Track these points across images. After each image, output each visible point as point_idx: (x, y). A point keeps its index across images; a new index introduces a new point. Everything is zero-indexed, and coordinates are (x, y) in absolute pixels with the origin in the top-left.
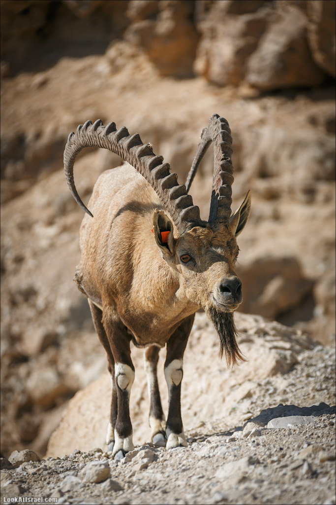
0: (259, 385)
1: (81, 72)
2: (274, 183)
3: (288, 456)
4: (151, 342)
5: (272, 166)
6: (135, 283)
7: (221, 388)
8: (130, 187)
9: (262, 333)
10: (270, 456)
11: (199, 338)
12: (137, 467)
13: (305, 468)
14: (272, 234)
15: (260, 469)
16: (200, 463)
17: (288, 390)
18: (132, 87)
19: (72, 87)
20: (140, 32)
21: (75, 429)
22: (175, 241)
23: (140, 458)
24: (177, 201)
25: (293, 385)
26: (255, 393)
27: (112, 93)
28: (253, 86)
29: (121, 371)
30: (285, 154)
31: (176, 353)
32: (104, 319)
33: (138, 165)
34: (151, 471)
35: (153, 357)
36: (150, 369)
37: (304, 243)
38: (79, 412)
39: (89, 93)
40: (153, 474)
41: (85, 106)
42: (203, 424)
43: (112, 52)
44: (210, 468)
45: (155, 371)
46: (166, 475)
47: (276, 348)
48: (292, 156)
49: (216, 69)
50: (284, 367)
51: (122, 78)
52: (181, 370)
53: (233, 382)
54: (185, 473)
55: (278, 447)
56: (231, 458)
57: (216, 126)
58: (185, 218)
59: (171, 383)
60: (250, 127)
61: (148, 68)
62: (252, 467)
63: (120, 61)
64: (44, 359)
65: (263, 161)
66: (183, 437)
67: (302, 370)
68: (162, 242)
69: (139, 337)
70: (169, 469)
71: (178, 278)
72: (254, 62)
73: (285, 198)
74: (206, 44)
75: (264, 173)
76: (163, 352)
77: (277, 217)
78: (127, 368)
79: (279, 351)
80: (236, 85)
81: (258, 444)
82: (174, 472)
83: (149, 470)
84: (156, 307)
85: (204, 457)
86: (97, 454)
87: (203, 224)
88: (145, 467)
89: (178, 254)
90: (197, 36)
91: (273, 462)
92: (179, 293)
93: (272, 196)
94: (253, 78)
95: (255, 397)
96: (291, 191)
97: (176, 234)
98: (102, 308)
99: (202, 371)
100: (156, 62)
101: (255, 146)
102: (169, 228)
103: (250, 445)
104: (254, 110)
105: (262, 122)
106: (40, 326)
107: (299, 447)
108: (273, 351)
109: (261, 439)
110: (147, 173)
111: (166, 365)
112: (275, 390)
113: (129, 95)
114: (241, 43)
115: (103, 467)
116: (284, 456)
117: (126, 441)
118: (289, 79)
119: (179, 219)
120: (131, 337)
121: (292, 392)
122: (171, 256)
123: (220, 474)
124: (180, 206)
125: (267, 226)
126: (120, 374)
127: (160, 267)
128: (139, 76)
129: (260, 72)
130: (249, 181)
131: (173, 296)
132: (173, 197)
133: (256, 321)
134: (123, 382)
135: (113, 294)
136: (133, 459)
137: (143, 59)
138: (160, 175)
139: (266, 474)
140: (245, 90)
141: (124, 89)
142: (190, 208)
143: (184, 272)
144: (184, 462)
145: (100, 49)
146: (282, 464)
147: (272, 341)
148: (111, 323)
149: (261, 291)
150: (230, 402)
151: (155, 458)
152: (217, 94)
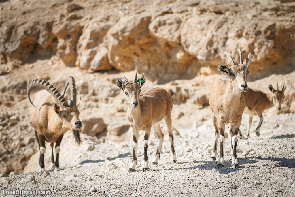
0: (83, 154)
1: (43, 64)
2: (97, 97)
3: (86, 174)
4: (52, 141)
5: (96, 92)
6: (49, 124)
7: (73, 154)
8: (46, 97)
9: (86, 139)
10: (81, 174)
11: (68, 140)
12: (43, 177)
13: (89, 177)
14: (96, 112)
15: (77, 178)
16: (61, 176)
17: (92, 155)
18: (58, 69)
19: (41, 68)
20: (60, 53)
21: (31, 166)
22: (61, 112)
23: (44, 174)
24: (61, 100)
25: (93, 154)
26: (82, 156)
27: (52, 70)
28: (92, 69)
29: (42, 149)
30: (100, 89)
31: (58, 144)
32: (38, 134)
33: (49, 91)
34: (47, 178)
35: (52, 145)
36: (51, 149)
37: (105, 114)
38: (33, 161)
39: (46, 70)
40: (47, 179)
41: (44, 74)
42: (66, 165)
43: (52, 59)
44: (63, 177)
45: (52, 149)
46: (51, 179)
47: (89, 143)
48: (102, 90)
49: (82, 65)
50: (91, 149)
51: (55, 66)
52: (59, 149)
53: (76, 153)
54: (56, 179)
55: (84, 172)
56: (70, 174)
57: (70, 79)
58: (64, 105)
59: (56, 153)
60: (91, 81)
61: (62, 64)
62: (75, 177)
63: (54, 62)
64: (30, 145)
65: (94, 90)
66: (59, 168)
67: (96, 150)
68: (57, 112)
69: (49, 140)
70: (52, 177)
71: (62, 122)
72: (92, 63)
73: (100, 101)
74: (79, 57)
75: (94, 94)
76: (55, 144)
77: (97, 107)
78: (44, 148)
79: (90, 144)
80: (87, 69)
81: (78, 171)
82: (53, 178)
83: (46, 178)
84: (56, 131)
85: (62, 174)
86: (35, 173)
87: (69, 106)
88: (45, 177)
89: (62, 115)
90: (77, 55)
91: (81, 176)
92: (63, 126)
93: (96, 101)
94: (92, 67)
95: (82, 157)
96: (102, 99)
97: (61, 109)
98: (37, 131)
99: (68, 150)
100: (65, 62)
101: (92, 86)
102: (59, 108)
103: (76, 171)
104: (92, 76)
105: (94, 80)
106: (29, 136)
107: (89, 172)
108: (88, 144)
109: (79, 169)
110: (52, 93)
111: (55, 147)
112: (88, 155)
113: (57, 71)
114: (89, 57)
115: (33, 177)
116: (85, 174)
117: (43, 169)
118: (102, 68)
119: (62, 105)
120: (45, 139)
121: (93, 156)
122: (60, 116)
123: (66, 179)
124: (62, 101)
125: (95, 109)
126: (42, 150)
127: (57, 119)
128: (60, 66)
129: (94, 66)
130: (90, 96)
131: (61, 128)
132: (60, 99)
133: (84, 136)
134: (43, 152)
135: (41, 128)
136: (42, 175)
137: (61, 61)
138: (56, 93)
139: (78, 179)
140: (90, 71)
141: (55, 69)
142: (65, 102)
143: (64, 121)
144: (57, 176)
145: (49, 58)
146: (84, 176)
147: (88, 141)
148: (40, 136)
149: (92, 127)
150: (75, 159)
151: (48, 174)
152: (81, 71)
